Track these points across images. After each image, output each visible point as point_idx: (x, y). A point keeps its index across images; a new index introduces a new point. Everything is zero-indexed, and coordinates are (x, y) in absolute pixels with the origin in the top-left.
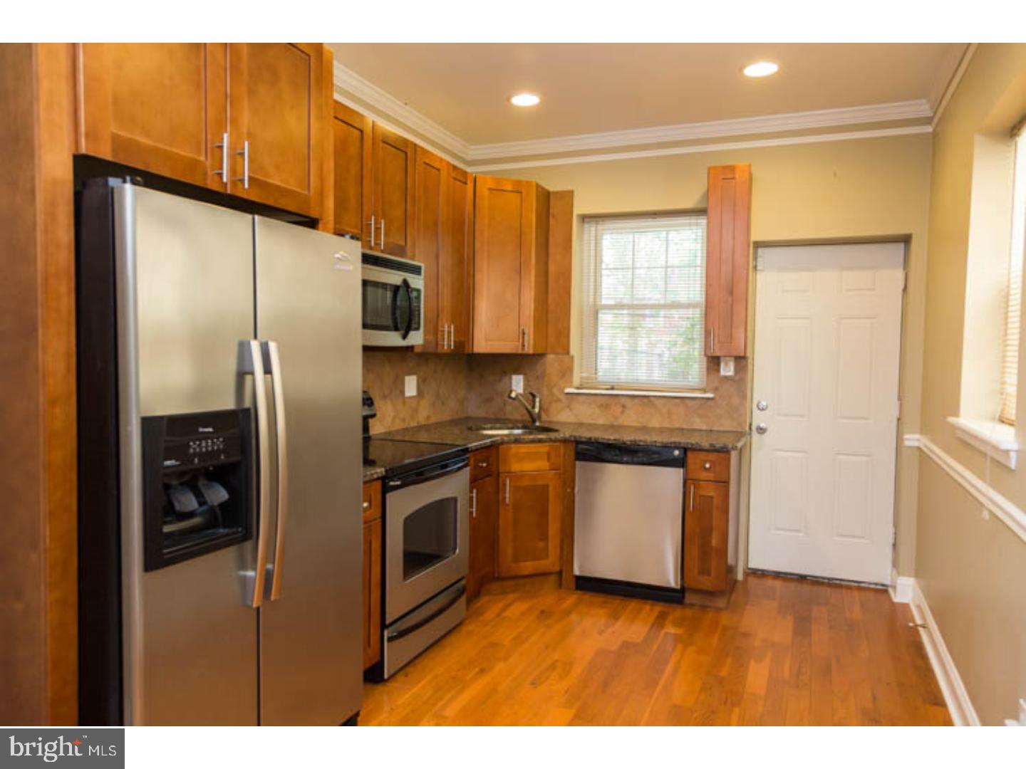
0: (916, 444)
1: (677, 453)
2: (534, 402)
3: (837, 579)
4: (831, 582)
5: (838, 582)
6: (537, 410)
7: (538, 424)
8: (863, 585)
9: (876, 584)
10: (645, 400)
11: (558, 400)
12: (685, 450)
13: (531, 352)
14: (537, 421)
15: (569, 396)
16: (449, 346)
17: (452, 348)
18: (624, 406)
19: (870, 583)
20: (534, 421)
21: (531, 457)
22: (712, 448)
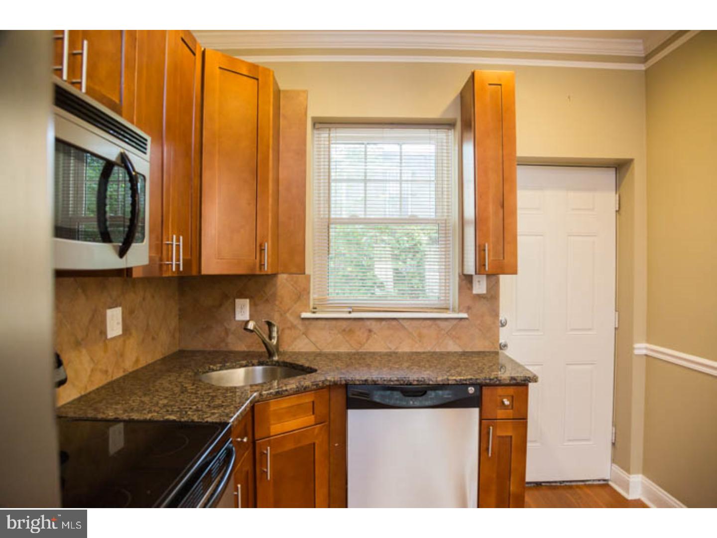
0: (644, 352)
1: (471, 390)
2: (270, 332)
3: (567, 482)
4: (562, 485)
5: (568, 484)
6: (274, 341)
7: (276, 358)
8: (587, 483)
9: (599, 480)
10: (394, 323)
11: (293, 327)
12: (480, 386)
13: (269, 273)
14: (276, 354)
15: (307, 322)
16: (178, 266)
17: (181, 269)
18: (370, 331)
19: (594, 480)
20: (271, 354)
21: (294, 412)
22: (514, 382)
